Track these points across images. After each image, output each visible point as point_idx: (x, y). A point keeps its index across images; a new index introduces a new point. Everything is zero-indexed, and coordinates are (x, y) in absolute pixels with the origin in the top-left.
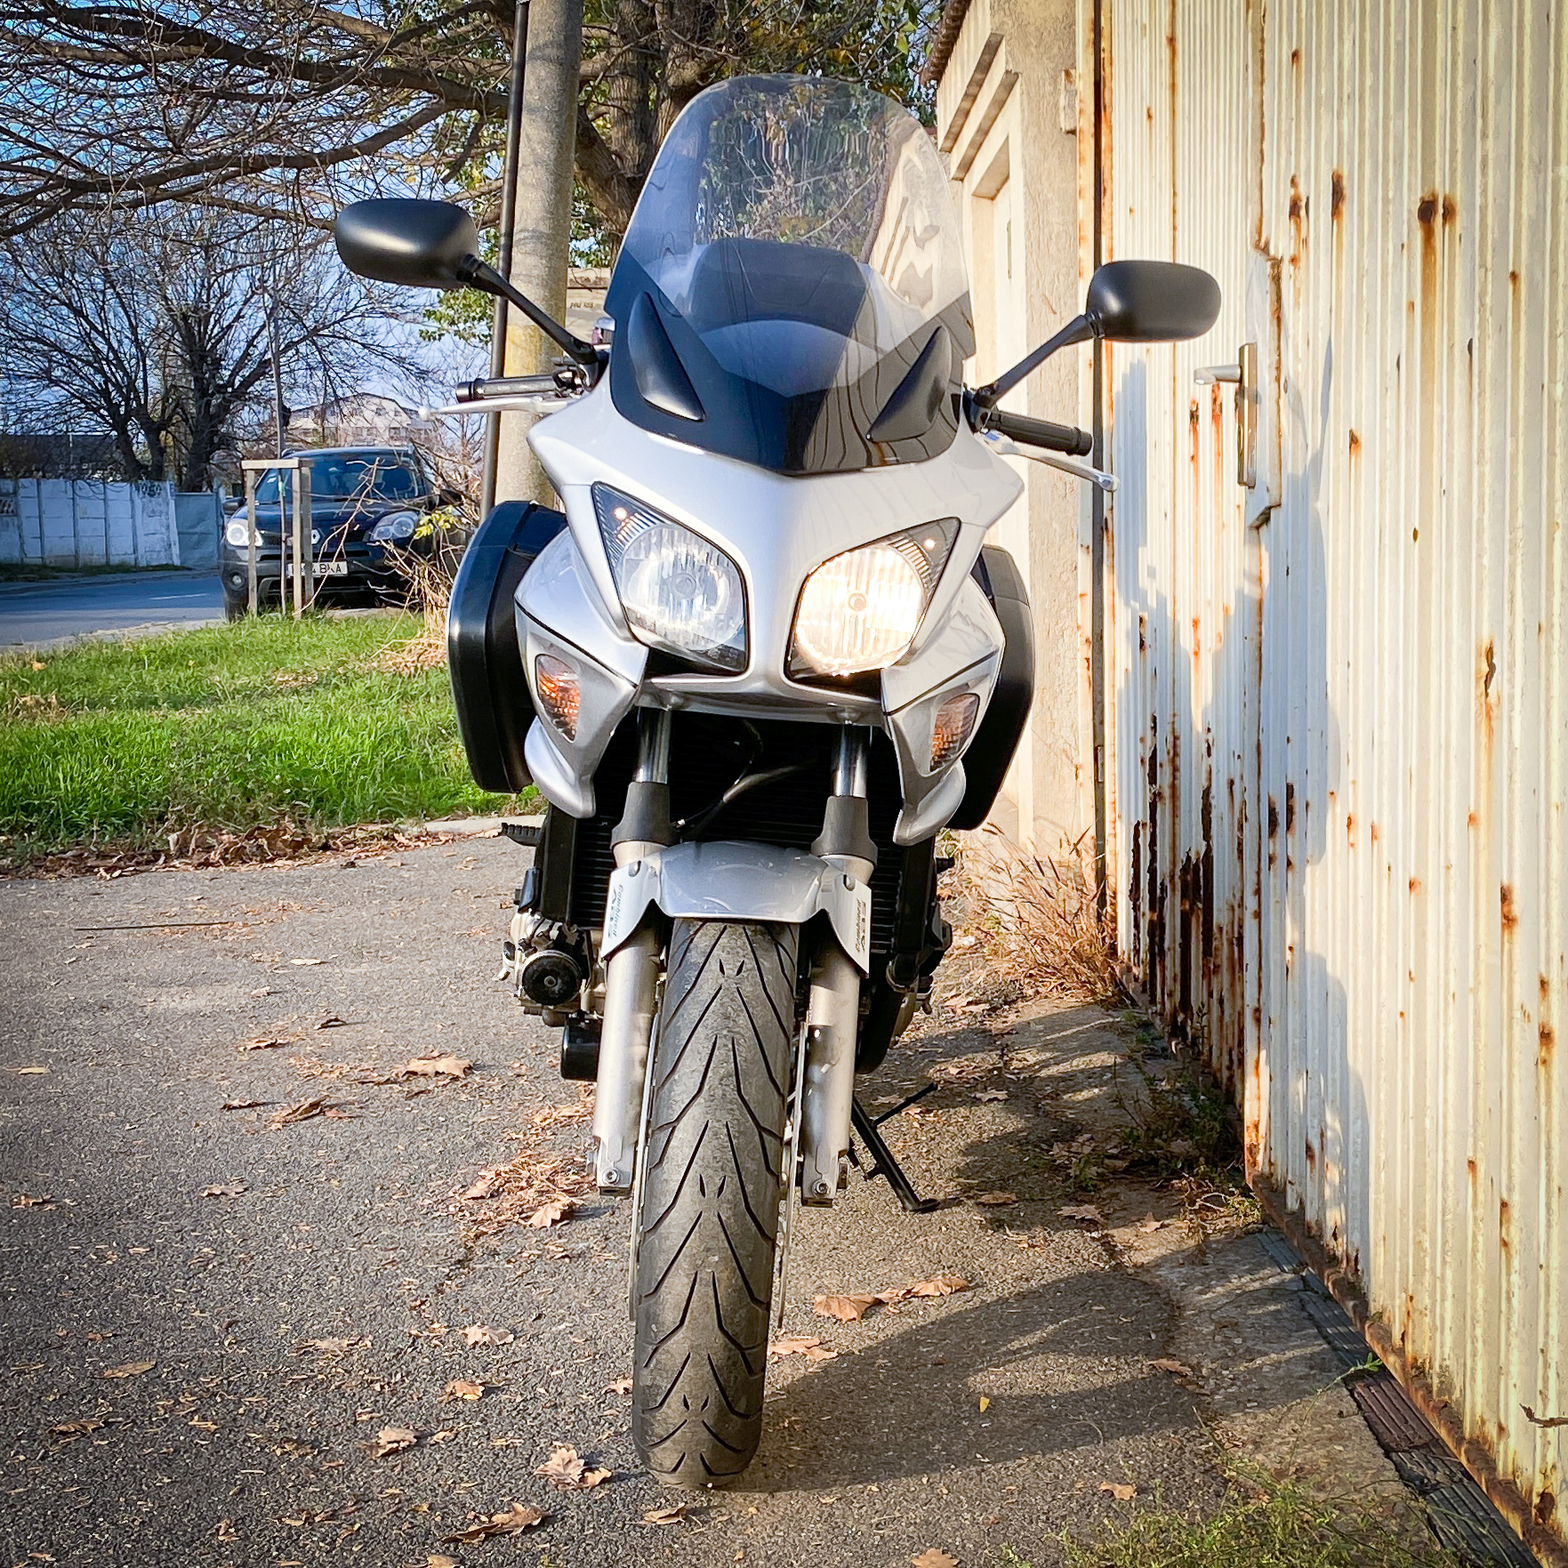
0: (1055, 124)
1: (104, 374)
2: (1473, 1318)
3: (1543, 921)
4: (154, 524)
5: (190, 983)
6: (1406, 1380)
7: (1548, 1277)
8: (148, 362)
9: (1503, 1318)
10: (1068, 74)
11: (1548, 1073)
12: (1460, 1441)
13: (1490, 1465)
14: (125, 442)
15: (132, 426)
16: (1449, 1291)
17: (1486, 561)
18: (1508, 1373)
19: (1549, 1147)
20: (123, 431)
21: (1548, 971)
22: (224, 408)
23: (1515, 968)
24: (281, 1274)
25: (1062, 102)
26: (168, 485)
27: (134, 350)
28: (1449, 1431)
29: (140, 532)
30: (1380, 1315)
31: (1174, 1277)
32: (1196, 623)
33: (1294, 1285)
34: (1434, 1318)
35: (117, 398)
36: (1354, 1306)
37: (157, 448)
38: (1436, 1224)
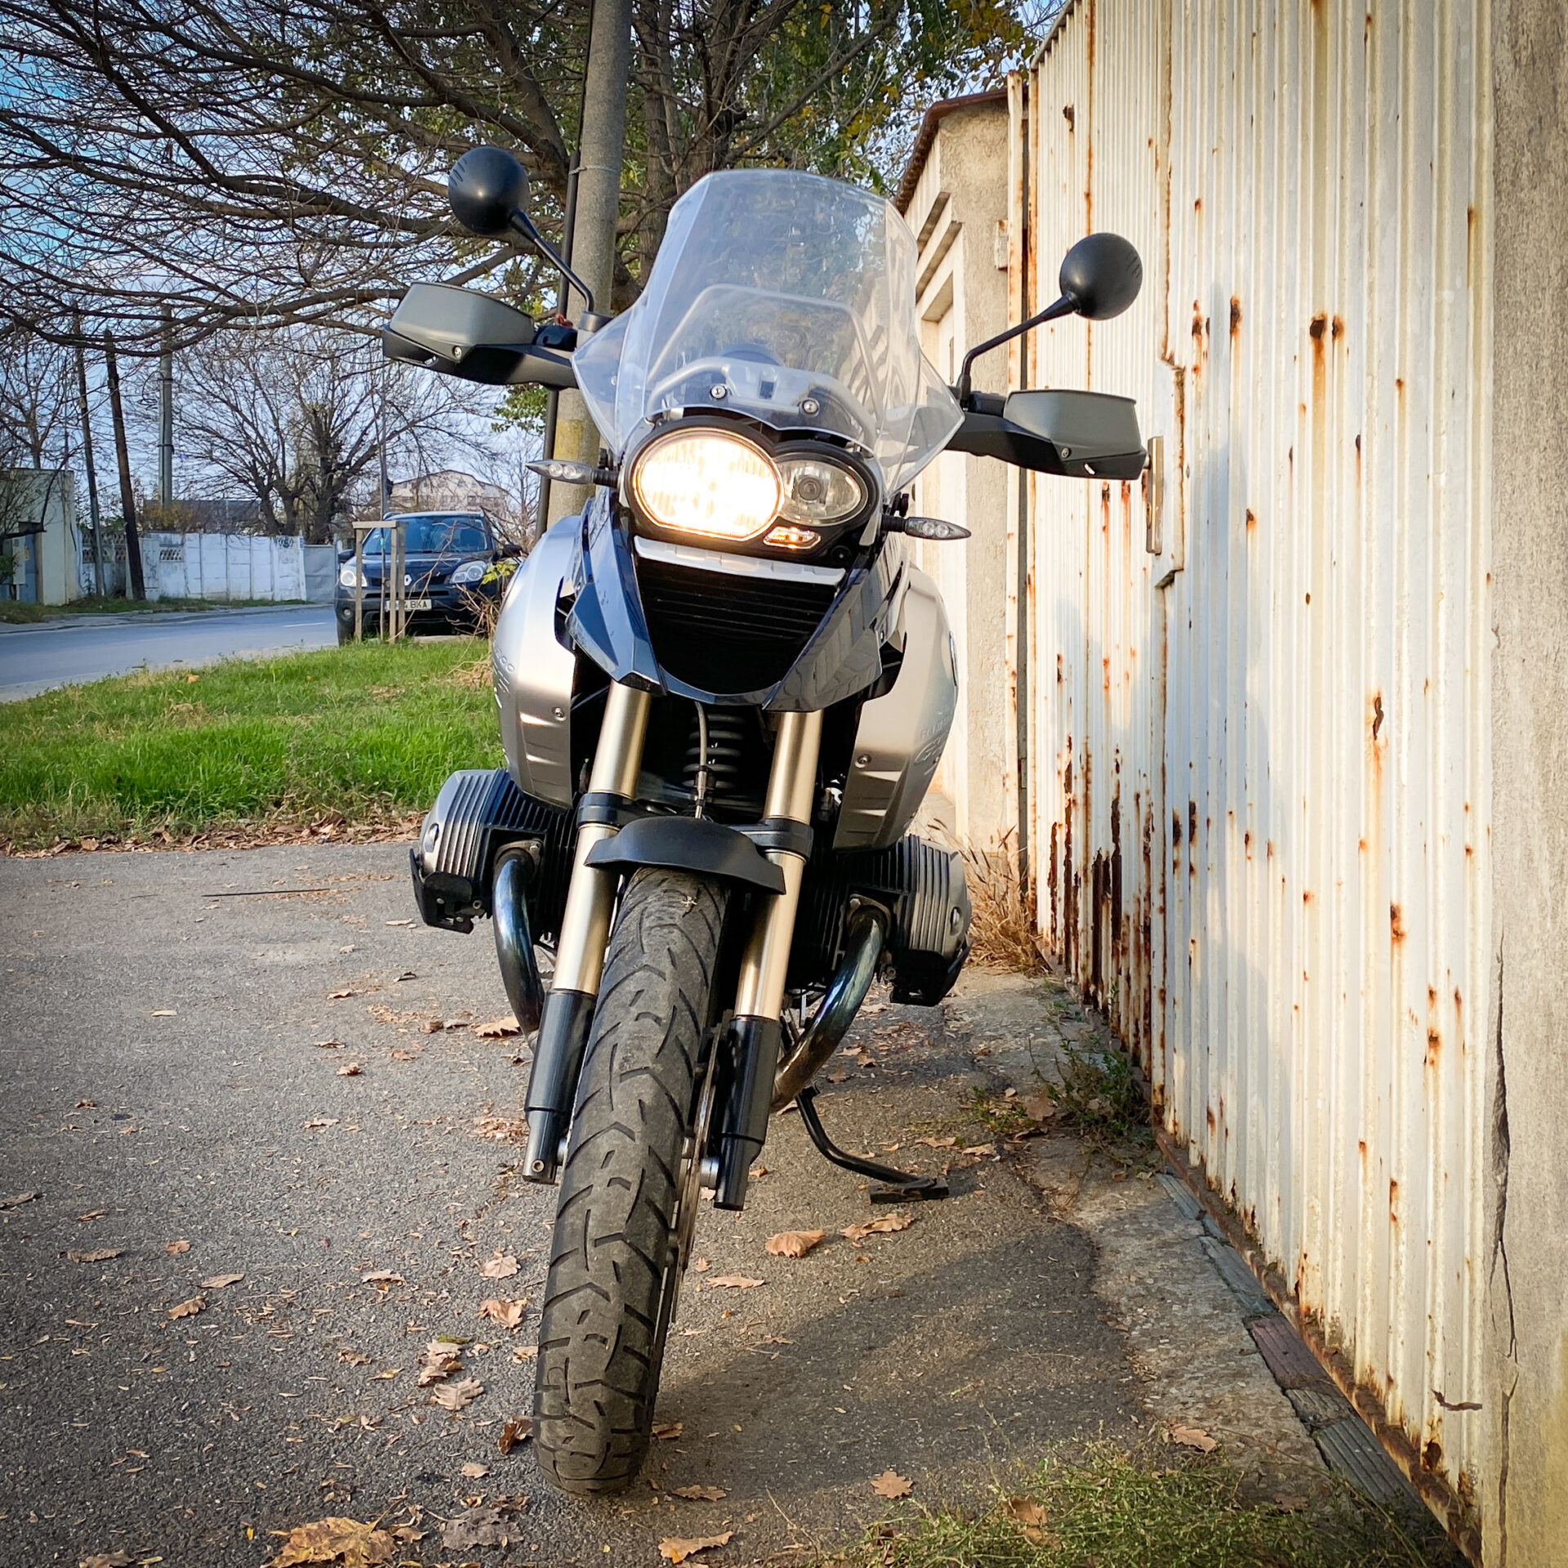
0: (991, 263)
1: (252, 455)
2: (1363, 1280)
3: (1431, 939)
4: (287, 569)
5: (292, 940)
6: (1300, 1326)
7: (1435, 1252)
8: (286, 446)
9: (1392, 1283)
10: (1001, 223)
11: (1436, 1072)
12: (1351, 1386)
13: (1380, 1411)
14: (267, 507)
15: (273, 494)
16: (1340, 1251)
17: (1373, 623)
18: (1397, 1331)
19: (1436, 1137)
20: (266, 498)
21: (1436, 982)
22: (343, 481)
23: (1404, 976)
24: (351, 1197)
25: (997, 246)
26: (298, 540)
27: (276, 437)
28: (1340, 1376)
29: (277, 577)
30: (1275, 1265)
31: (1093, 1220)
32: (1106, 662)
33: (1196, 1230)
34: (1326, 1275)
35: (262, 473)
36: (1252, 1256)
37: (291, 511)
38: (1327, 1194)
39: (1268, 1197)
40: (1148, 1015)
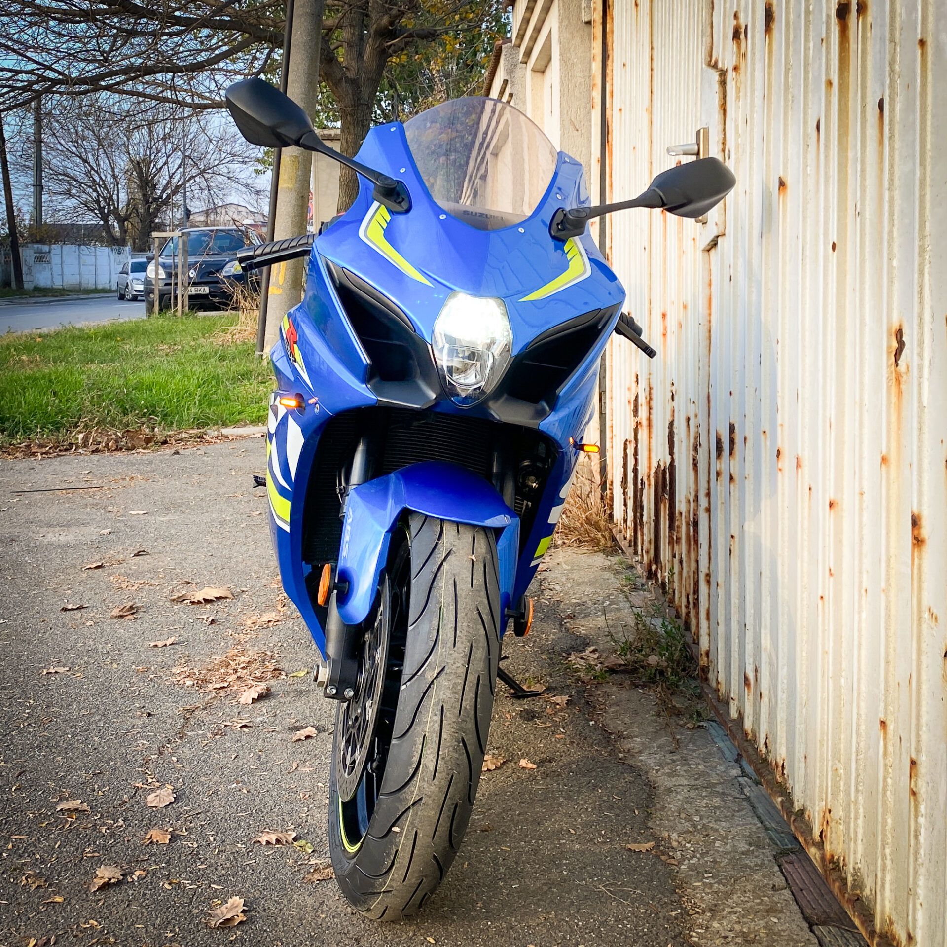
0: (579, 17)
1: (97, 192)
2: (883, 841)
6: (825, 871)
8: (120, 186)
9: (912, 851)
12: (872, 933)
15: (111, 219)
16: (861, 811)
18: (916, 894)
20: (106, 221)
22: (157, 210)
23: (924, 579)
25: (583, 6)
26: (128, 249)
27: (112, 180)
28: (863, 923)
29: (112, 272)
31: (651, 762)
32: (664, 315)
33: (735, 772)
34: (848, 829)
35: (102, 204)
36: (782, 801)
37: (124, 231)
38: (850, 759)
39: (797, 754)
40: (696, 591)
